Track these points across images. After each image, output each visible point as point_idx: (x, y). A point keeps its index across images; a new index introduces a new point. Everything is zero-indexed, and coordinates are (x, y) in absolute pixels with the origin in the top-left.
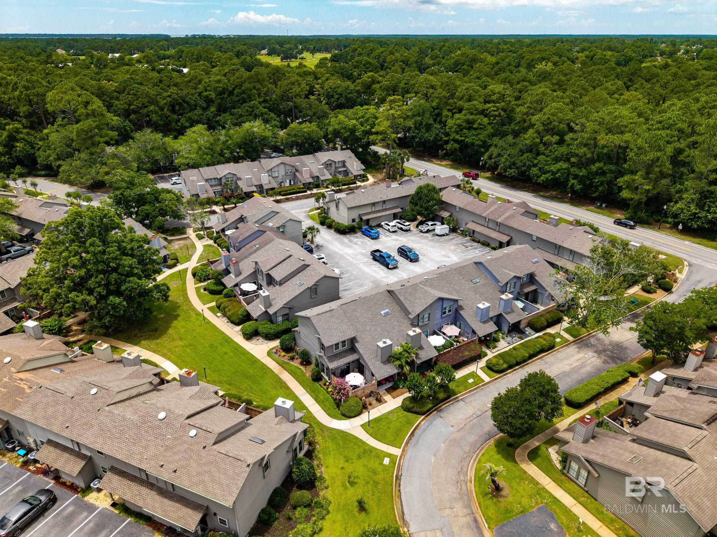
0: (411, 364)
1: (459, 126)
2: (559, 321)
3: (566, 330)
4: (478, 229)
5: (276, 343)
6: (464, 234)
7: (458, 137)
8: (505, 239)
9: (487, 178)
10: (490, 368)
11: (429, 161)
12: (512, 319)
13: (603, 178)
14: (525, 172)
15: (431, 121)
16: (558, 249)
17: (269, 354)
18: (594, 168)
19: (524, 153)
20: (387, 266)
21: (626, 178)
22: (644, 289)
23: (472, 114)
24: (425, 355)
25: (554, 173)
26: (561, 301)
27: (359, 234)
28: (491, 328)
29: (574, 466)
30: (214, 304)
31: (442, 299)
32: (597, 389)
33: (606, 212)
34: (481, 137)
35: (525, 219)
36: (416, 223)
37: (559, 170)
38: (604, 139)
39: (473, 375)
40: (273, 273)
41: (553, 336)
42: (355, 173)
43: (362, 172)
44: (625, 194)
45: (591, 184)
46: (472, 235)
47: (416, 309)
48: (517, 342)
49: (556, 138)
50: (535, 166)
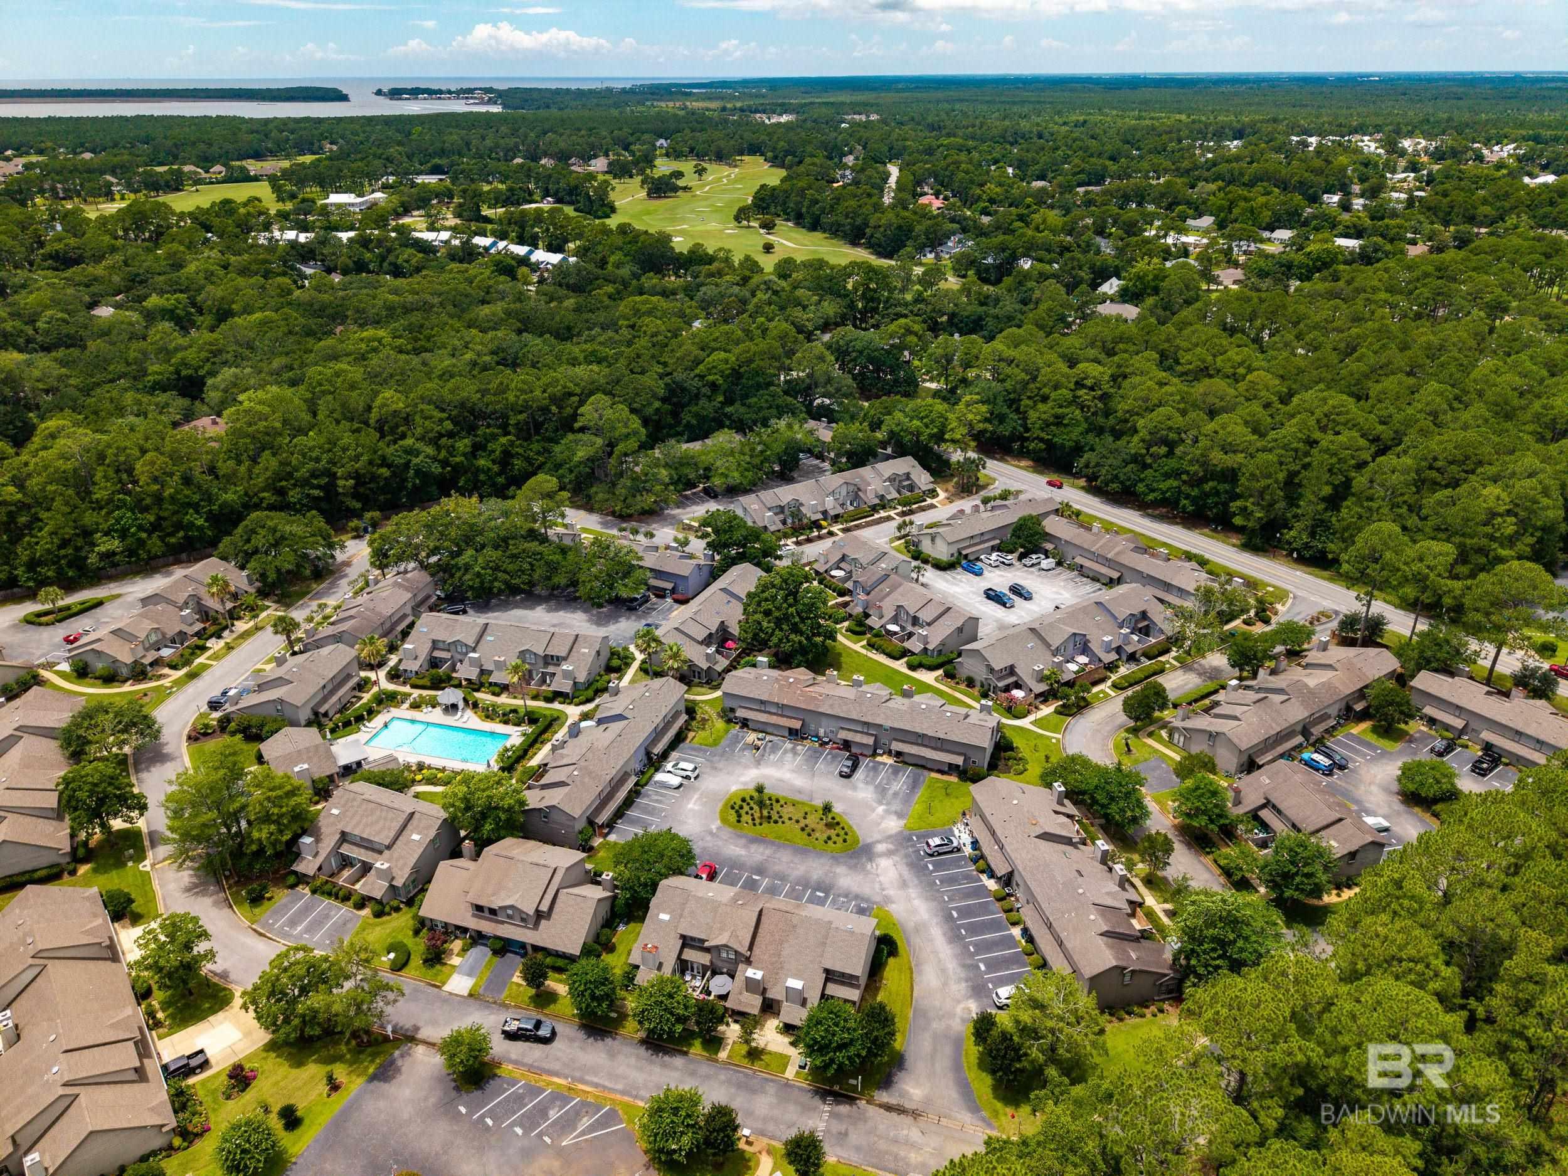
0: (1058, 682)
1: (1045, 421)
2: (1167, 651)
3: (1175, 658)
4: (1087, 563)
5: (940, 672)
6: (1071, 568)
7: (1043, 435)
8: (1115, 575)
9: (1083, 488)
10: (1115, 686)
11: (1001, 460)
12: (1130, 649)
13: (1216, 499)
14: (1129, 487)
15: (1005, 410)
16: (1167, 586)
17: (936, 679)
18: (1207, 487)
19: (1127, 464)
20: (1004, 605)
21: (1238, 503)
22: (1245, 622)
23: (1061, 407)
24: (1066, 677)
25: (1163, 493)
26: (1170, 634)
27: (960, 570)
28: (1113, 656)
29: (1176, 736)
30: (864, 642)
31: (1075, 634)
32: (1195, 696)
33: (1221, 536)
34: (1074, 436)
35: (1137, 556)
36: (1016, 555)
37: (1168, 490)
38: (1217, 457)
39: (1102, 691)
40: (919, 615)
41: (1164, 663)
42: (924, 488)
43: (931, 486)
44: (1238, 521)
45: (1205, 505)
46: (1081, 570)
47: (1056, 642)
48: (1134, 667)
49: (1163, 450)
50: (1142, 480)
